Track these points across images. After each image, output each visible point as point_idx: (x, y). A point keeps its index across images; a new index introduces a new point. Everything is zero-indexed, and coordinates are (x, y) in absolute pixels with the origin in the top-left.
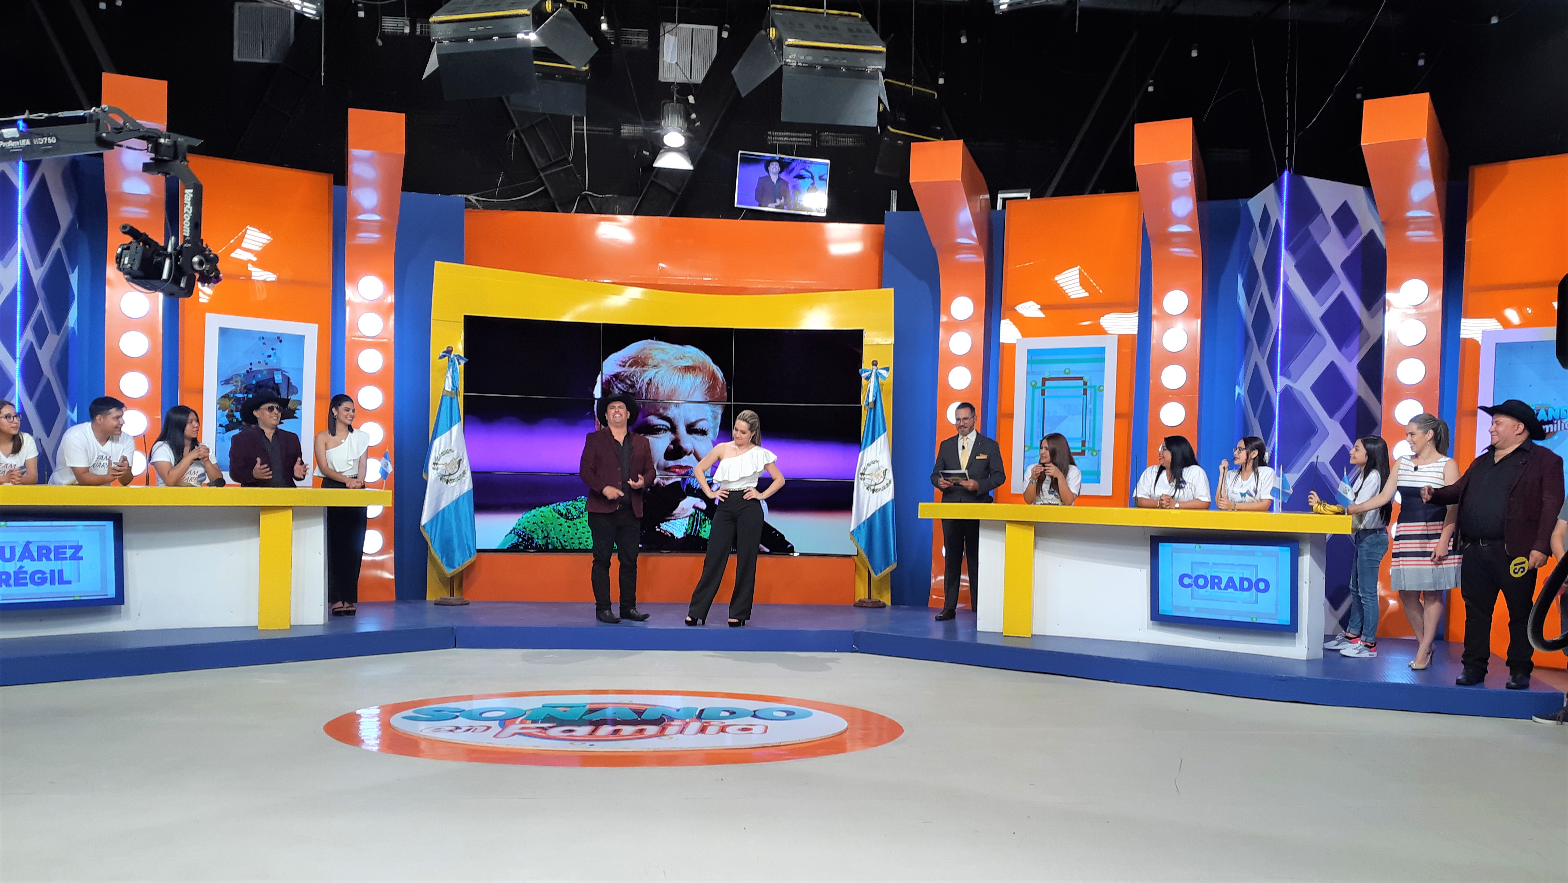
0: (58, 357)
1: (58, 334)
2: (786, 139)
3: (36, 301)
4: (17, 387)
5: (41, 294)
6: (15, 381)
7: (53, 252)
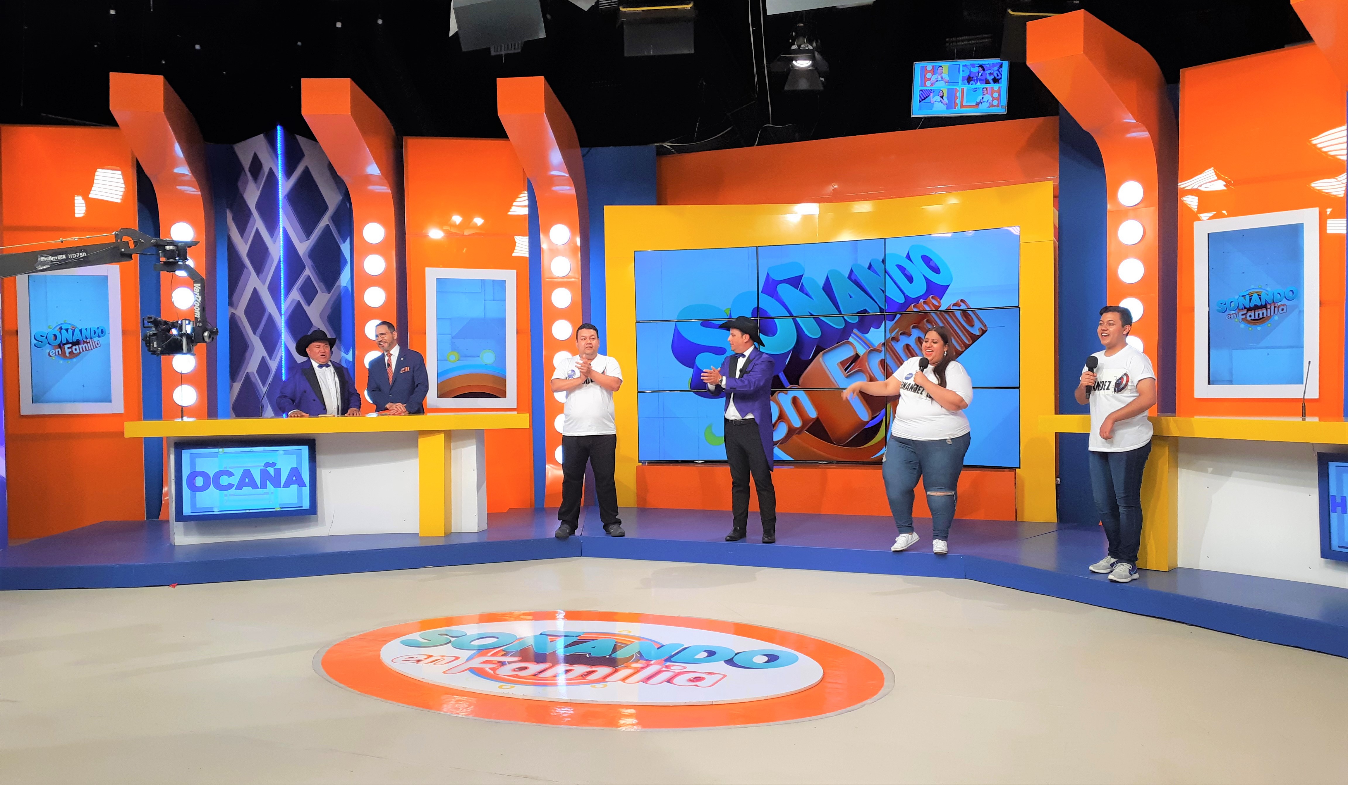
0: (329, 311)
1: (329, 293)
2: (965, 43)
3: (303, 267)
4: (283, 337)
5: (308, 262)
6: (281, 333)
7: (320, 228)
